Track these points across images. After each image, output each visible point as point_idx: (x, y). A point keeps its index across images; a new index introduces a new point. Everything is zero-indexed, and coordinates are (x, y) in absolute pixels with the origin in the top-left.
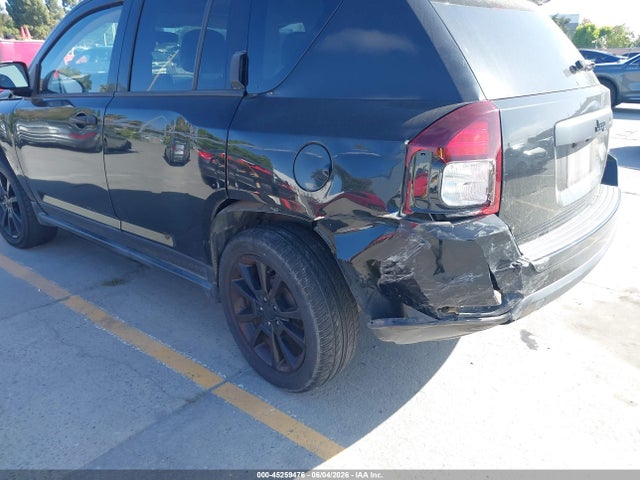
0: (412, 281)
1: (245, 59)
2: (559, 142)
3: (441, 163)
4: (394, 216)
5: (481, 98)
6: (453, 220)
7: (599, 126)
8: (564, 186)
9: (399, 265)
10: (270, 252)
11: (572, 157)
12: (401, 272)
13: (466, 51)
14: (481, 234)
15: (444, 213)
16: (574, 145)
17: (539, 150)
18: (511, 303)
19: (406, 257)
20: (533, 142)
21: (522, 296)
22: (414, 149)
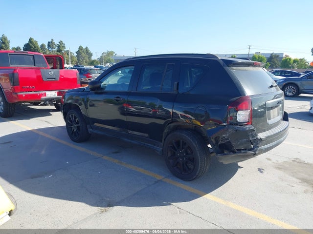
0: (229, 142)
1: (178, 84)
2: (267, 106)
3: (237, 111)
4: (224, 124)
5: (246, 95)
6: (240, 125)
7: (279, 103)
8: (270, 119)
9: (226, 137)
10: (186, 137)
11: (272, 111)
12: (226, 139)
13: (242, 83)
14: (247, 129)
15: (238, 123)
16: (272, 108)
17: (262, 110)
18: (256, 149)
19: (228, 135)
20: (261, 107)
21: (259, 147)
22: (230, 107)
